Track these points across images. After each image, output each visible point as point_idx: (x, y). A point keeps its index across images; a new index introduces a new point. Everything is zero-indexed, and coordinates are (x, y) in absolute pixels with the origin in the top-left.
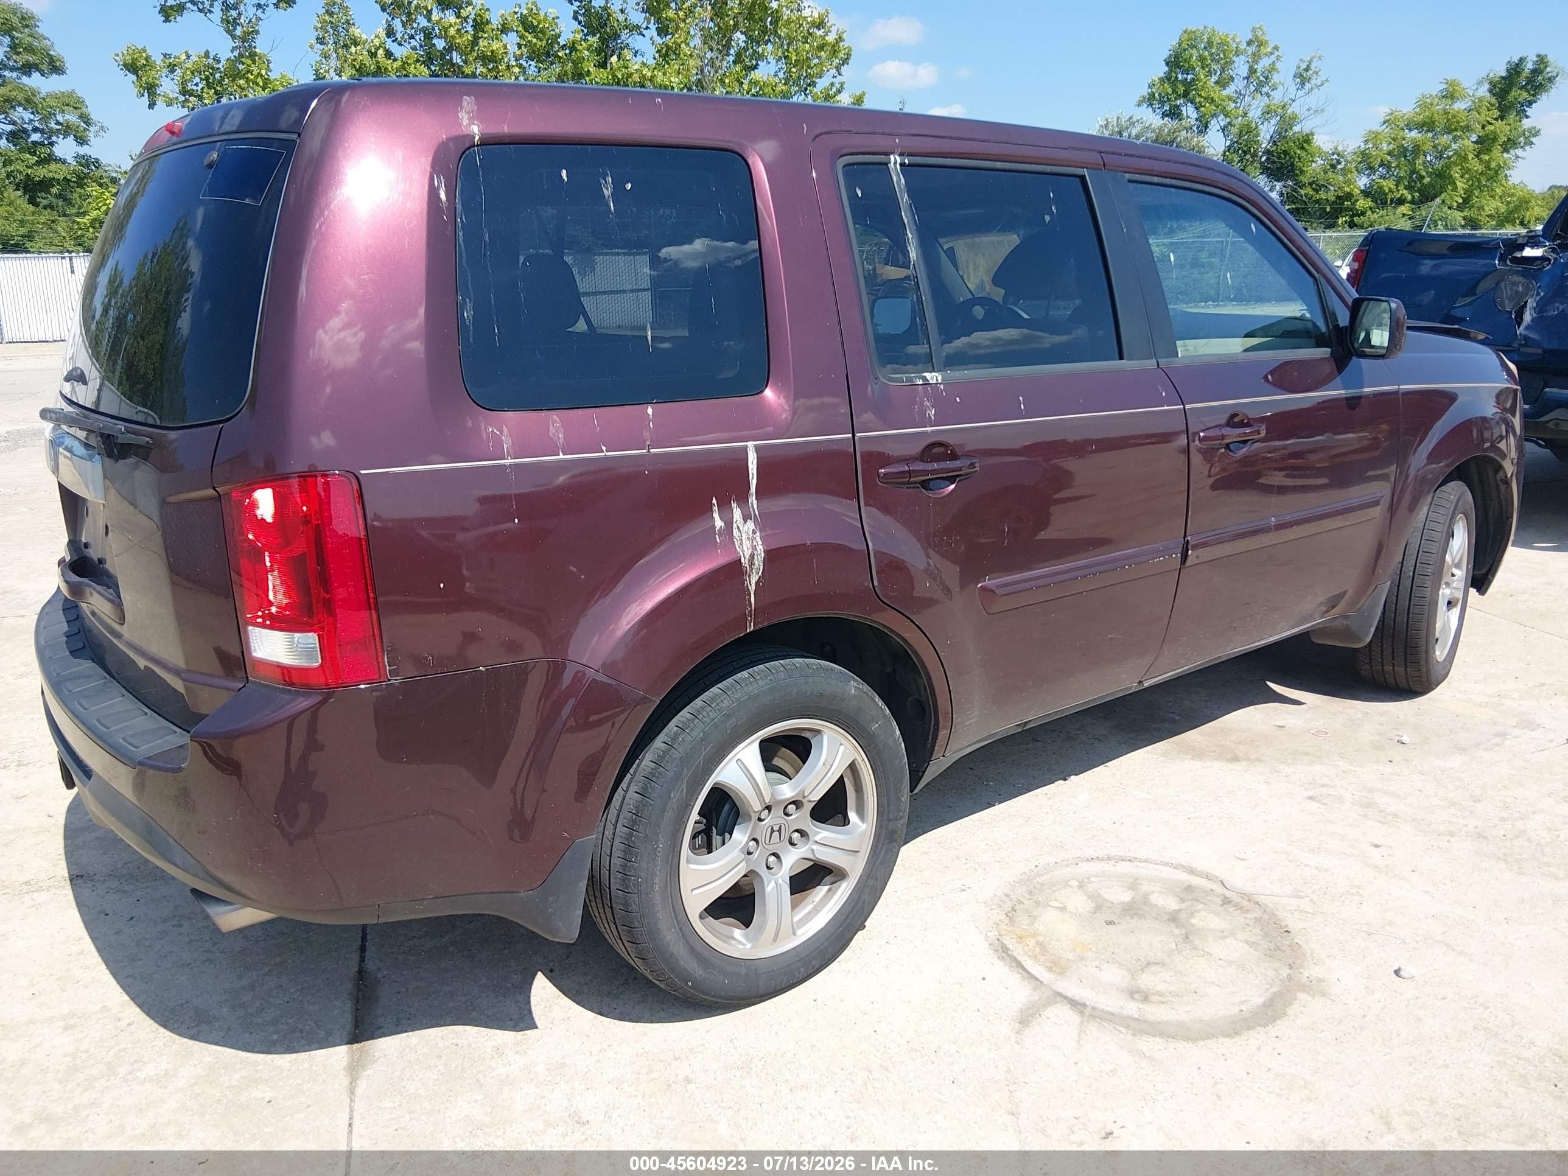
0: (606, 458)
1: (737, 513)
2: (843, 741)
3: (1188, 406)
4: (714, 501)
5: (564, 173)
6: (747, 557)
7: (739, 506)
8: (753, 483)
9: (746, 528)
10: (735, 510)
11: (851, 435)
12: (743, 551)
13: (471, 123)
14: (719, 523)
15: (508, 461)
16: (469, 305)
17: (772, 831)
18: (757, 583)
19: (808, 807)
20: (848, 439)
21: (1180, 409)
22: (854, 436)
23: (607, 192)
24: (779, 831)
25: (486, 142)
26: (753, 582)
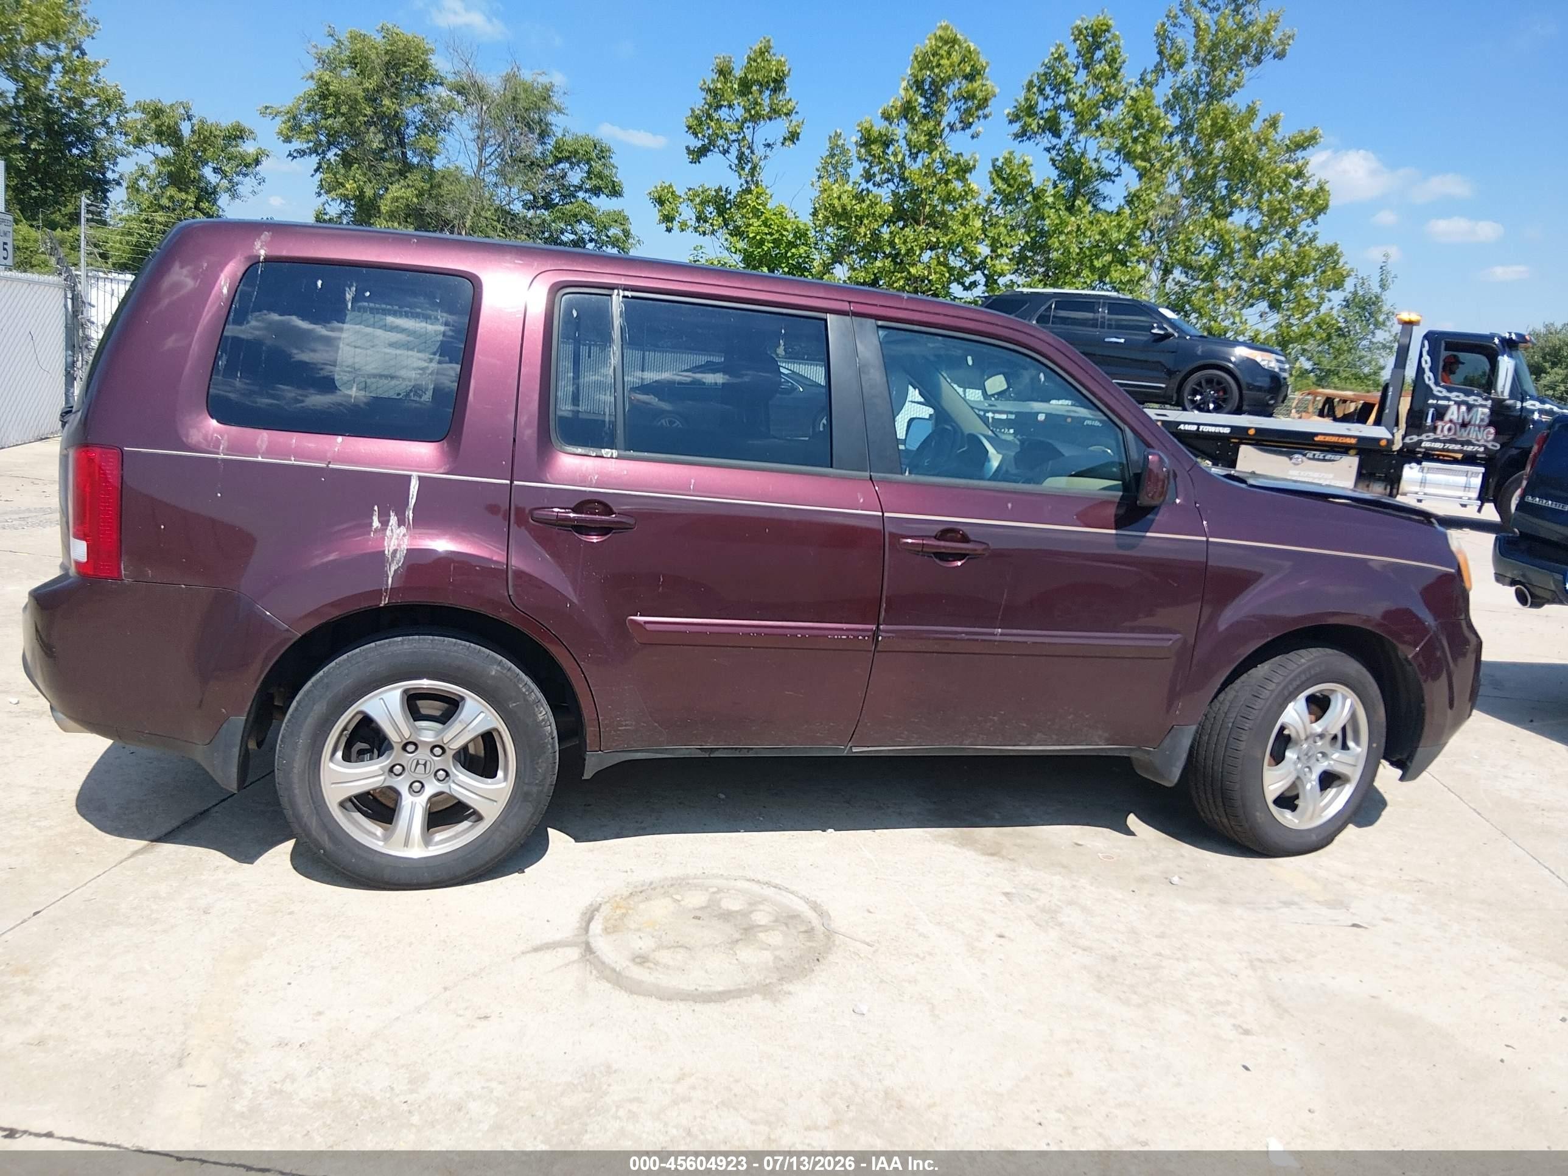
0: (293, 465)
1: (393, 520)
2: (483, 709)
3: (886, 514)
4: (376, 508)
5: (319, 283)
6: (391, 551)
7: (396, 515)
8: (412, 501)
9: (398, 531)
10: (392, 517)
11: (508, 482)
12: (389, 546)
13: (262, 247)
14: (376, 523)
15: (222, 456)
16: (224, 357)
17: (418, 764)
18: (395, 571)
19: (450, 754)
20: (507, 484)
21: (879, 516)
22: (512, 482)
23: (349, 296)
24: (425, 765)
25: (267, 260)
26: (393, 570)
